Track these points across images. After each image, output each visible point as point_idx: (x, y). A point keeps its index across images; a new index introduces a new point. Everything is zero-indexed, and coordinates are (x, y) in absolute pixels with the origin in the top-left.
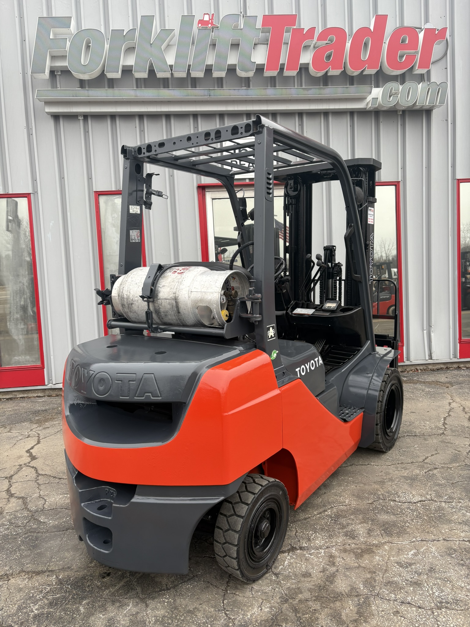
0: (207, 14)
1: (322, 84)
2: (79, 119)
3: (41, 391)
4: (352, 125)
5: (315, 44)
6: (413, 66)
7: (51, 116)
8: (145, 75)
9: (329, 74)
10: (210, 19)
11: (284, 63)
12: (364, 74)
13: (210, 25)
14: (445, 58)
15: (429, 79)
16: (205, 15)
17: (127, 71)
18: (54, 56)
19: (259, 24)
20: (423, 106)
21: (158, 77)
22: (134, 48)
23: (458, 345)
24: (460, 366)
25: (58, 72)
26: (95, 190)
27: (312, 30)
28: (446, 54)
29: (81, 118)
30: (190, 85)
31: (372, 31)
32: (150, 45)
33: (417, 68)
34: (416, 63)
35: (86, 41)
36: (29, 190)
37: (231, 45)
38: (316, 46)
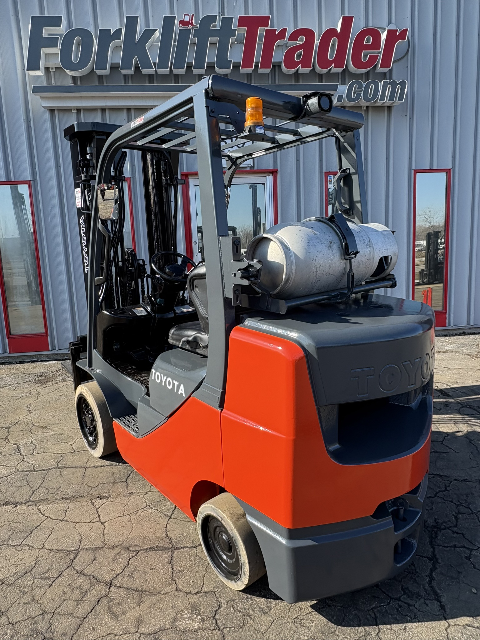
0: (187, 15)
1: (293, 81)
3: (47, 355)
6: (376, 65)
8: (131, 72)
9: (300, 72)
10: (190, 20)
12: (331, 72)
13: (190, 26)
14: (406, 57)
15: (390, 78)
16: (185, 16)
17: (114, 68)
18: (48, 54)
19: (235, 25)
21: (143, 74)
22: (121, 46)
25: (52, 69)
27: (284, 30)
28: (407, 54)
29: (74, 112)
30: (173, 81)
31: (339, 31)
32: (135, 44)
33: (379, 68)
34: (378, 62)
35: (77, 40)
36: (29, 178)
37: (210, 44)
38: (288, 45)
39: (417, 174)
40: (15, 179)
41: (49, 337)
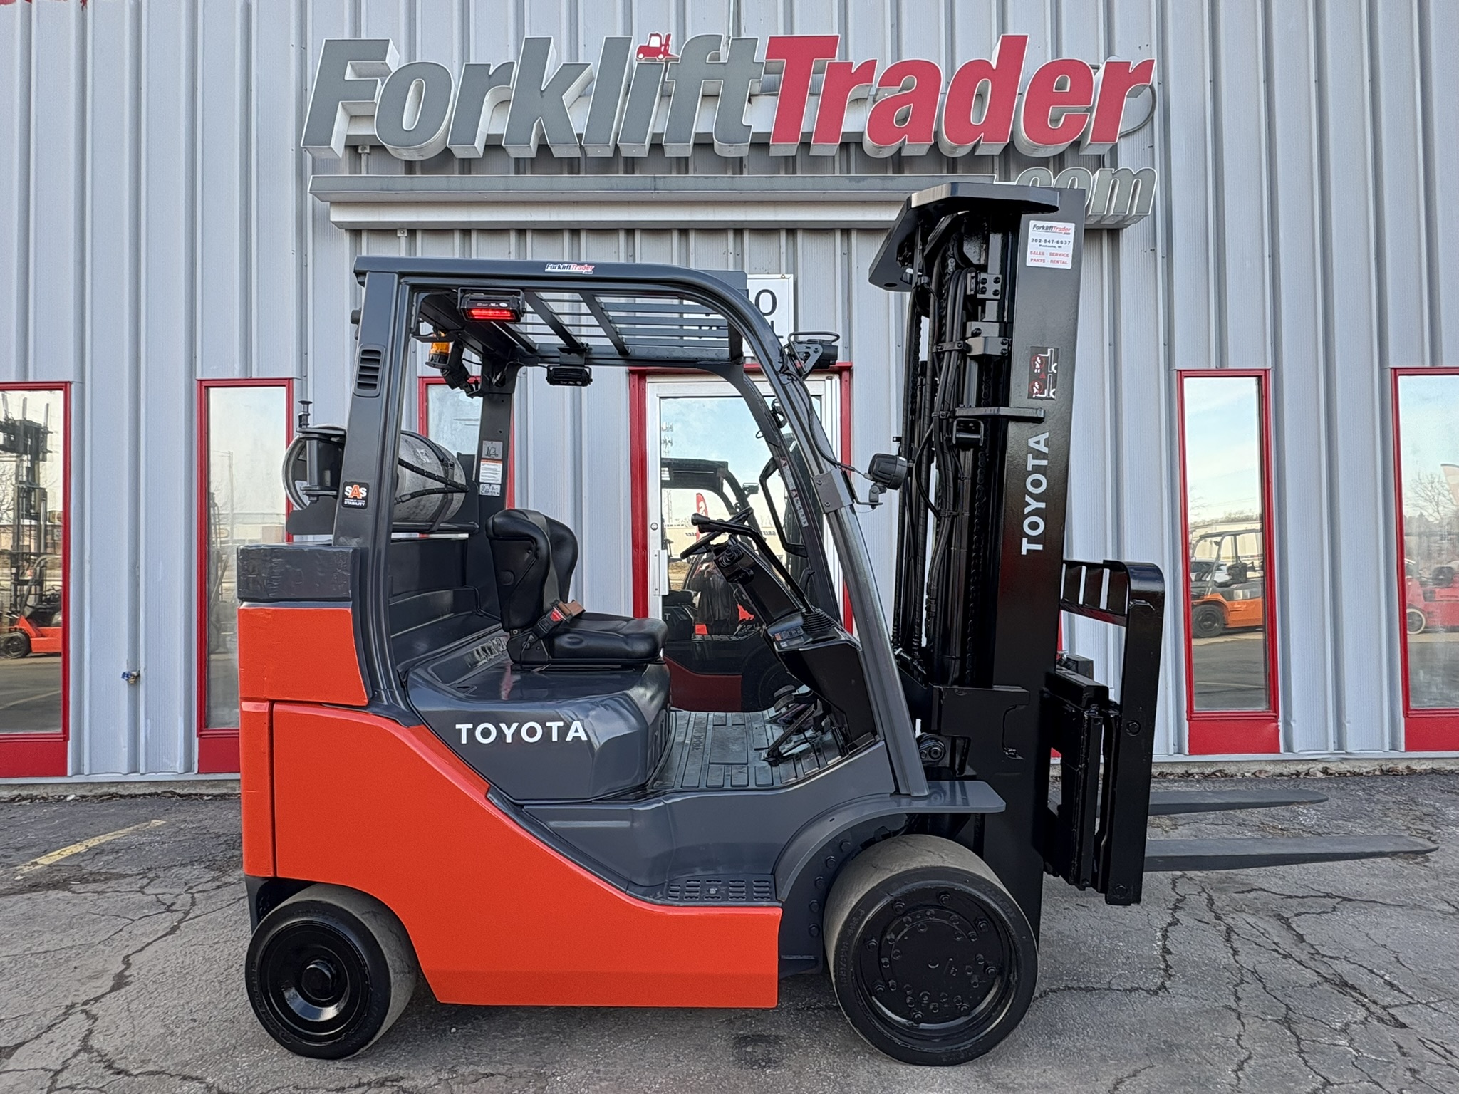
0: (657, 35)
1: (889, 170)
2: (399, 237)
5: (876, 94)
6: (1080, 138)
7: (346, 230)
9: (903, 154)
10: (661, 45)
11: (810, 131)
13: (661, 56)
14: (1148, 127)
15: (1114, 164)
16: (653, 38)
18: (356, 116)
19: (761, 54)
20: (1102, 217)
21: (556, 155)
22: (509, 99)
23: (1186, 724)
24: (1190, 772)
25: (364, 148)
26: (420, 374)
27: (871, 65)
28: (1150, 117)
29: (403, 236)
30: (621, 171)
31: (994, 66)
32: (540, 93)
33: (1089, 141)
34: (1086, 131)
35: (416, 85)
36: (290, 371)
37: (703, 96)
39: (1186, 380)
40: (259, 373)
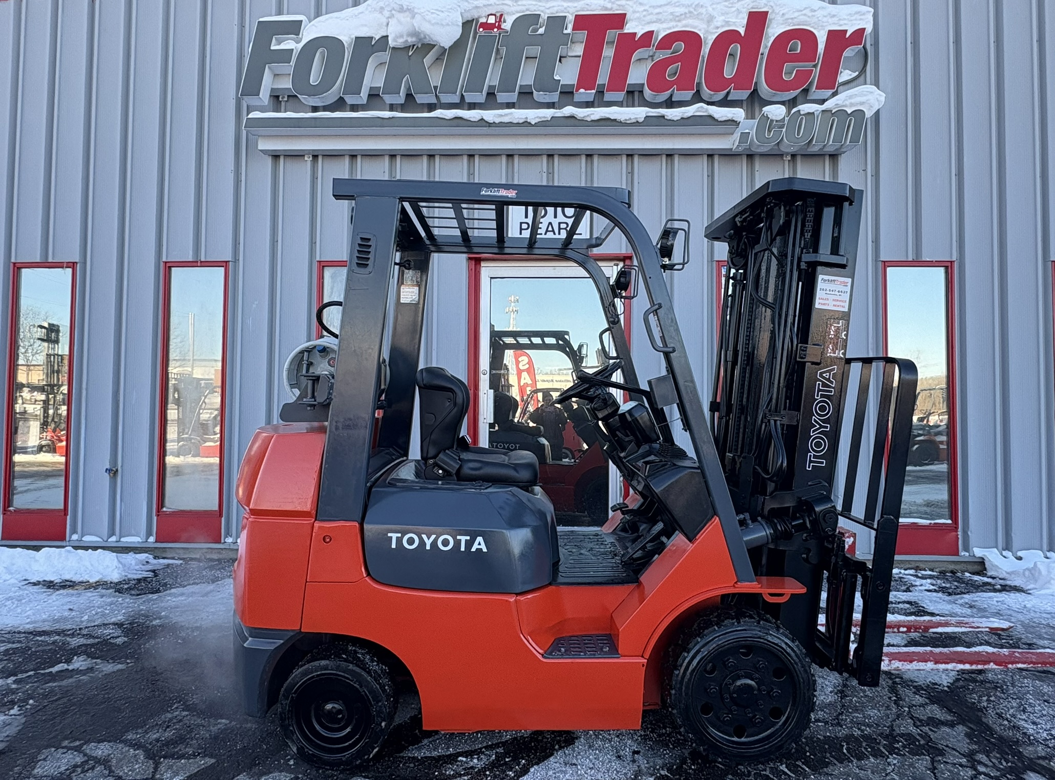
0: (491, 15)
2: (306, 160)
3: (216, 551)
4: (710, 174)
5: (654, 56)
6: (808, 86)
7: (269, 156)
9: (673, 100)
10: (496, 22)
11: (604, 82)
13: (495, 30)
16: (490, 17)
18: (278, 75)
19: (568, 28)
21: (418, 102)
22: (385, 62)
25: (283, 98)
26: (318, 259)
27: (650, 33)
31: (743, 34)
32: (407, 57)
33: (814, 89)
34: (813, 81)
35: (320, 53)
36: (228, 257)
37: (527, 58)
38: (655, 58)
39: (888, 269)
40: (205, 258)
41: (223, 519)
